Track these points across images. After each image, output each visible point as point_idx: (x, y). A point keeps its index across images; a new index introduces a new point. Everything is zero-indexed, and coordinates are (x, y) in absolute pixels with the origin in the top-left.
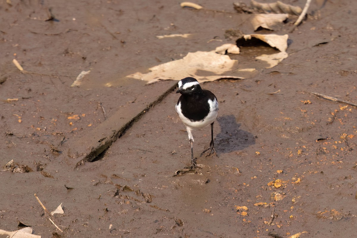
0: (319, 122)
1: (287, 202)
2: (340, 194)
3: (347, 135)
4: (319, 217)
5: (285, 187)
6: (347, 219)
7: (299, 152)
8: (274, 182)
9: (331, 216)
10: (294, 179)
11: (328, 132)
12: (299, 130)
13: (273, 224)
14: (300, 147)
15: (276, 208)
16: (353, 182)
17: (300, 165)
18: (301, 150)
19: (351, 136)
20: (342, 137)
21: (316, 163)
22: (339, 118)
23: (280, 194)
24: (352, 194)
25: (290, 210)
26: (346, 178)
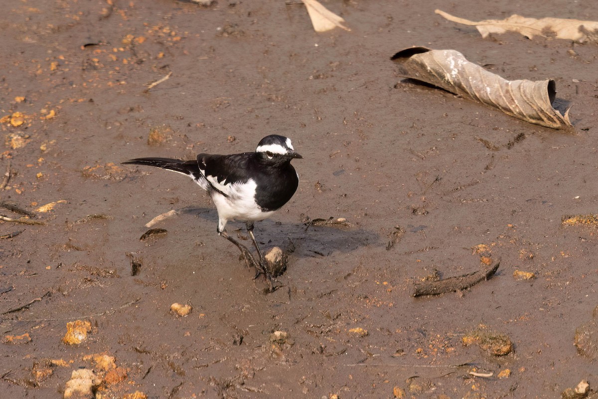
0: (86, 16)
1: (31, 150)
2: (122, 136)
3: (134, 38)
4: (86, 176)
5: (30, 125)
6: (133, 179)
7: (53, 66)
8: (10, 117)
9: (106, 175)
10: (44, 111)
11: (101, 33)
12: (53, 30)
13: (8, 188)
14: (55, 58)
15: (13, 161)
16: (145, 117)
17: (54, 88)
18: (56, 63)
19: (141, 40)
20: (125, 41)
21: (81, 84)
22: (121, 8)
23: (20, 138)
24: (141, 138)
25: (37, 164)
26: (132, 110)
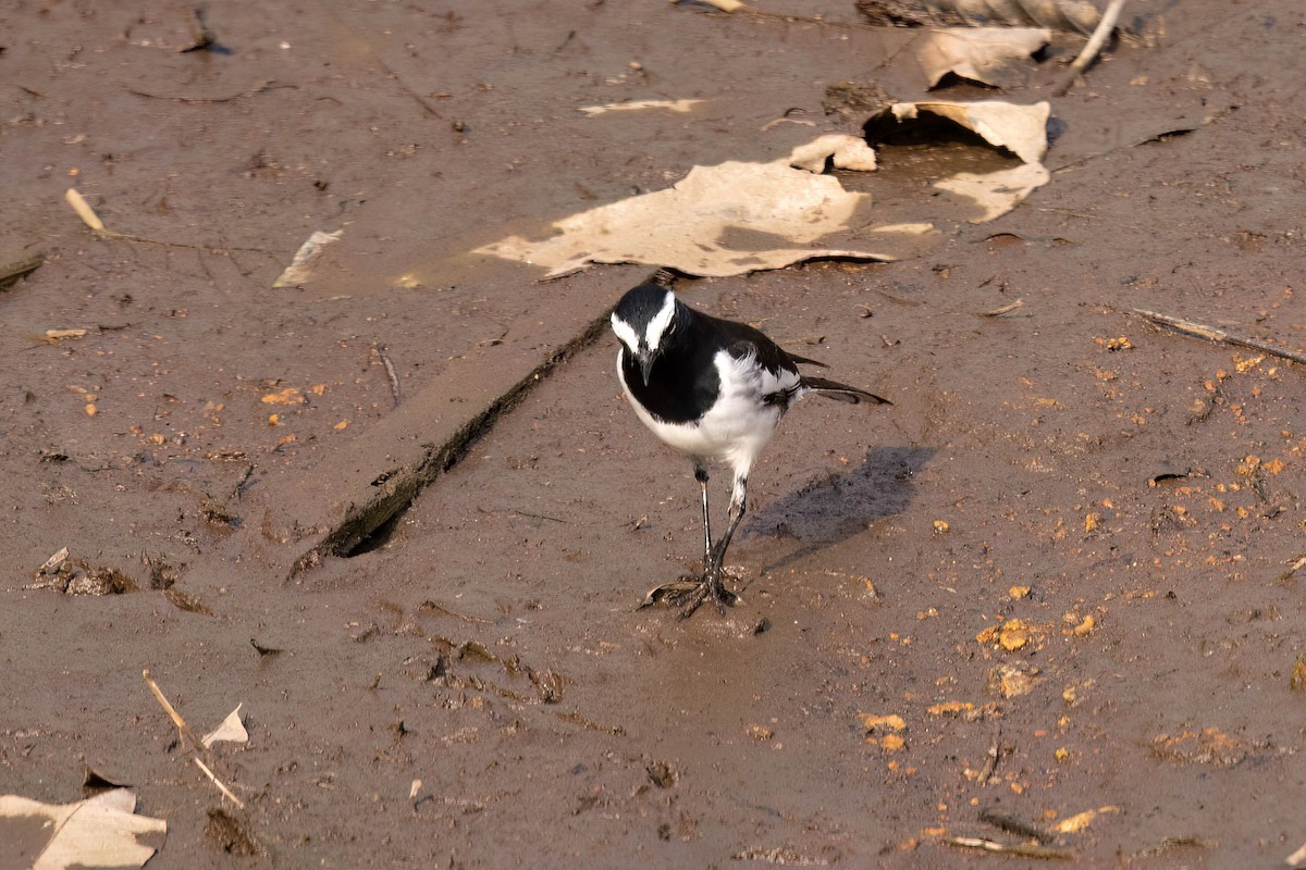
0: (1161, 416)
1: (1043, 700)
2: (1237, 671)
3: (1261, 463)
4: (1159, 755)
5: (1040, 647)
6: (1259, 761)
7: (1090, 522)
8: (999, 630)
9: (1203, 752)
10: (1070, 617)
11: (1192, 451)
12: (1089, 445)
13: (994, 780)
14: (1093, 504)
15: (1005, 723)
16: (1283, 631)
17: (1093, 568)
18: (1096, 516)
19: (1276, 467)
20: (1242, 469)
21: (1150, 561)
22: (1233, 400)
23: (1019, 673)
24: (1276, 674)
25: (1057, 729)
26: (1257, 615)
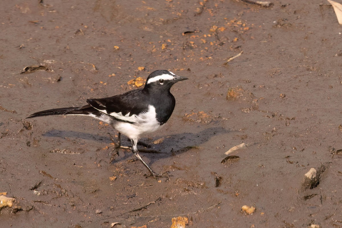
0: (186, 13)
2: (210, 94)
3: (218, 28)
4: (185, 120)
6: (216, 122)
7: (163, 46)
8: (135, 81)
9: (199, 119)
11: (196, 24)
12: (163, 22)
14: (165, 41)
16: (224, 81)
17: (164, 61)
18: (166, 44)
19: (222, 29)
20: (212, 30)
21: (182, 59)
22: (209, 8)
24: (222, 95)
26: (216, 76)
